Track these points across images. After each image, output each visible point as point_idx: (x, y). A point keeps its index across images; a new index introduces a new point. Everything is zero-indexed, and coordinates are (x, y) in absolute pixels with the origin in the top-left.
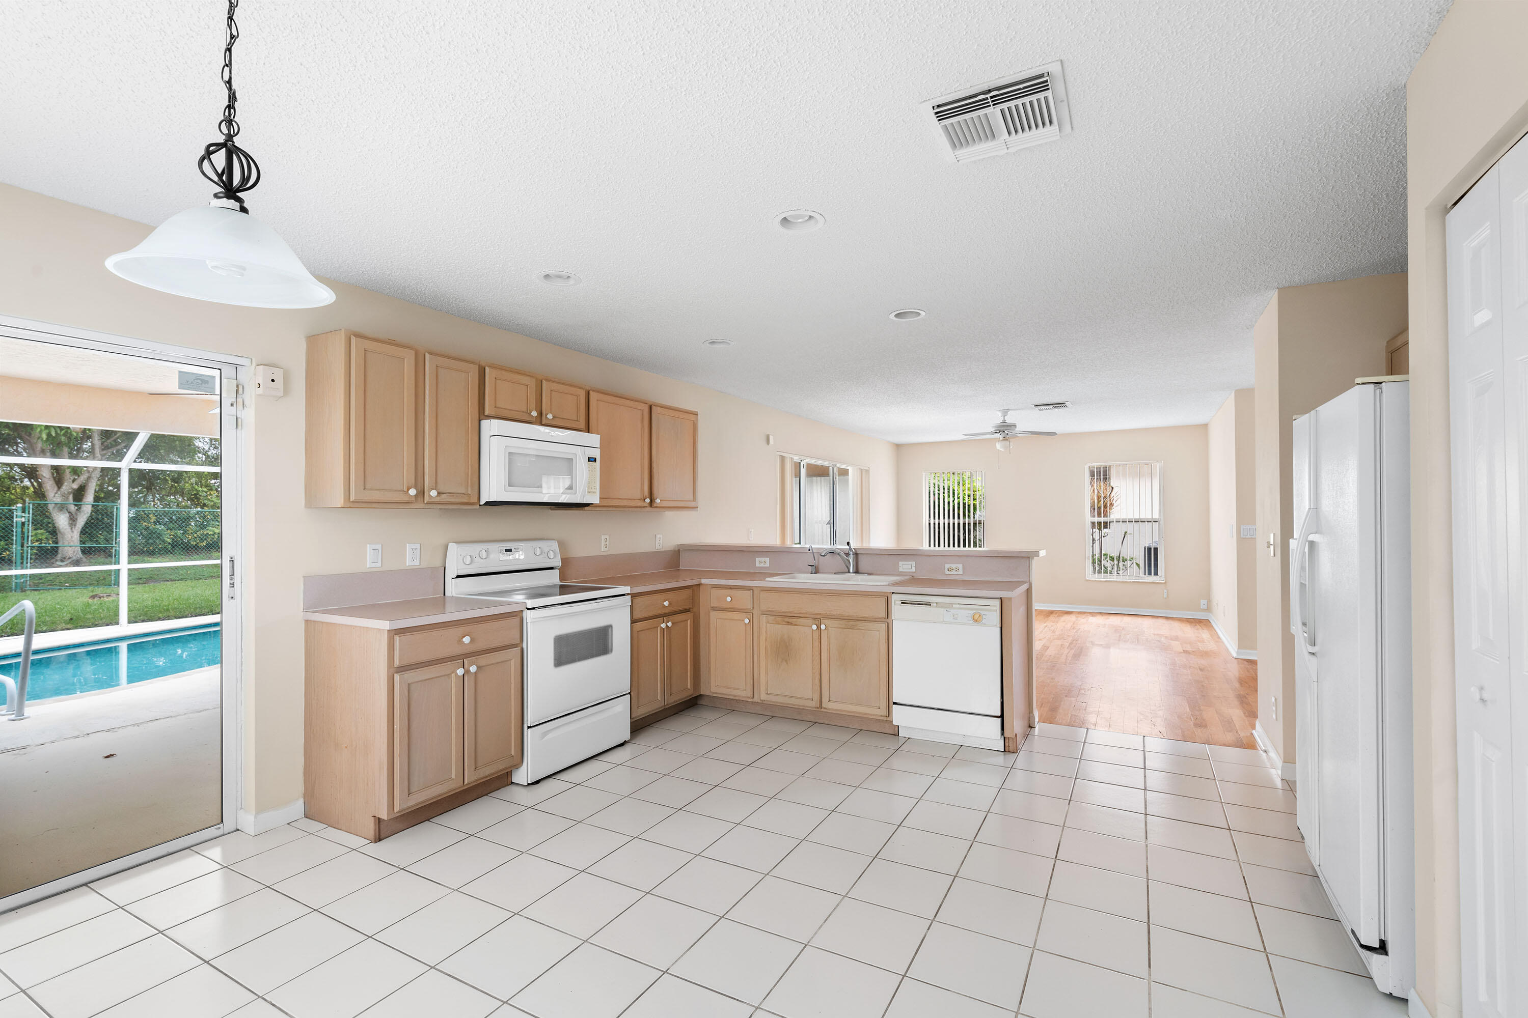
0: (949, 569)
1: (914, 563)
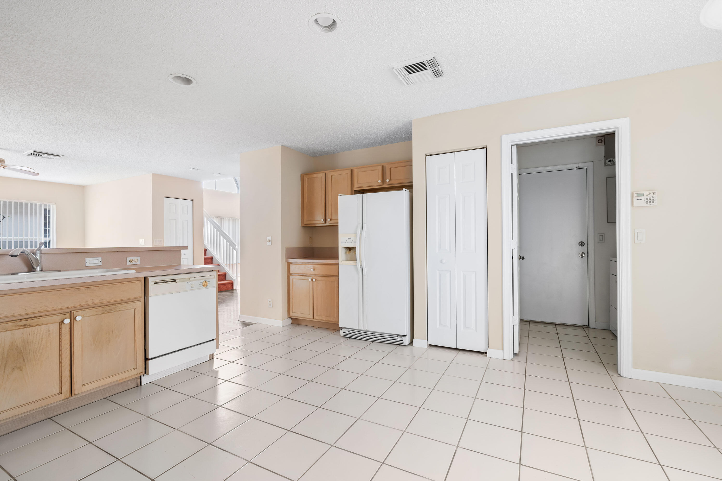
0: (130, 261)
1: (100, 259)
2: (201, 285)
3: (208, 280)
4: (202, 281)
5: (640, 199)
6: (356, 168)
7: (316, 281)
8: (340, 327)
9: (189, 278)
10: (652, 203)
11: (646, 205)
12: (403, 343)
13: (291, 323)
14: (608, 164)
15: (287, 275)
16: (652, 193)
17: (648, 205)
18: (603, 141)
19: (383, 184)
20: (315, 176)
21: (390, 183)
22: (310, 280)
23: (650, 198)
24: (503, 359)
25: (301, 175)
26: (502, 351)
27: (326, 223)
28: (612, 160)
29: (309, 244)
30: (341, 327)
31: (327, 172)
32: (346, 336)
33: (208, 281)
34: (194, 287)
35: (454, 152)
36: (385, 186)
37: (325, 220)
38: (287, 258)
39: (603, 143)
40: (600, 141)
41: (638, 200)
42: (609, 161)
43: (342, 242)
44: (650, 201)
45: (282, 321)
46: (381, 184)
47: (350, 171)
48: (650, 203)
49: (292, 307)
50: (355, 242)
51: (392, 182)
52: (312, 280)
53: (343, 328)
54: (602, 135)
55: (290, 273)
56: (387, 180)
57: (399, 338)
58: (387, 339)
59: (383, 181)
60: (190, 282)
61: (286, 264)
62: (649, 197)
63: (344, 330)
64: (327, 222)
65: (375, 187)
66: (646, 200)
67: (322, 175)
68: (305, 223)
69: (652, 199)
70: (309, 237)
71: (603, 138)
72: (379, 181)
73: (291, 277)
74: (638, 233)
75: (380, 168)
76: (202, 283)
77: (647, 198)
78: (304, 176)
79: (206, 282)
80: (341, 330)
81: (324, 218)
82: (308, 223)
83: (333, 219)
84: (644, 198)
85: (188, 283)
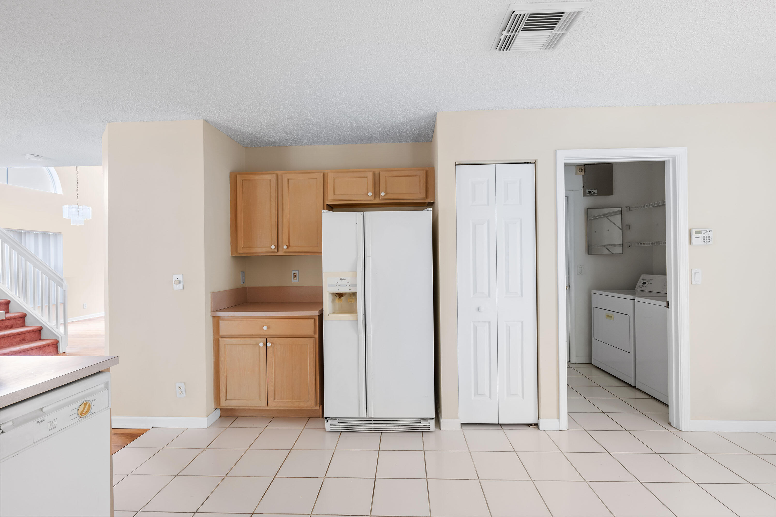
2: (76, 415)
3: (90, 398)
4: (76, 405)
5: (697, 237)
6: (332, 172)
7: (273, 345)
8: (326, 418)
9: (41, 409)
10: (708, 241)
11: (703, 243)
12: (429, 429)
13: (220, 417)
14: (588, 194)
15: (214, 338)
16: (708, 231)
17: (705, 244)
18: (583, 170)
19: (375, 198)
20: (257, 177)
21: (386, 197)
22: (261, 344)
23: (707, 236)
24: (560, 430)
25: (230, 173)
26: (557, 420)
27: (278, 251)
28: (592, 191)
29: (241, 283)
30: (329, 418)
31: (279, 173)
32: (335, 429)
33: (93, 401)
34: (55, 427)
35: (495, 164)
36: (377, 201)
37: (277, 247)
38: (214, 310)
39: (583, 173)
40: (581, 170)
41: (696, 238)
42: (589, 192)
43: (330, 286)
44: (707, 239)
45: (206, 418)
46: (372, 198)
47: (321, 174)
48: (707, 241)
49: (224, 390)
50: (356, 285)
51: (388, 197)
52: (266, 344)
53: (332, 419)
54: (583, 164)
55: (219, 334)
56: (383, 194)
57: (423, 423)
58: (403, 426)
59: (376, 193)
60: (45, 418)
61: (211, 320)
62: (705, 235)
63: (332, 421)
64: (280, 249)
65: (362, 201)
66: (703, 238)
67: (271, 177)
68: (239, 251)
69: (708, 237)
70: (241, 273)
71: (583, 167)
72: (370, 194)
73: (222, 341)
74: (695, 273)
75: (370, 176)
76: (78, 411)
77: (704, 236)
78: (238, 176)
79: (86, 404)
80: (328, 421)
81: (275, 244)
82: (245, 250)
83: (290, 244)
84: (701, 236)
85: (38, 422)
